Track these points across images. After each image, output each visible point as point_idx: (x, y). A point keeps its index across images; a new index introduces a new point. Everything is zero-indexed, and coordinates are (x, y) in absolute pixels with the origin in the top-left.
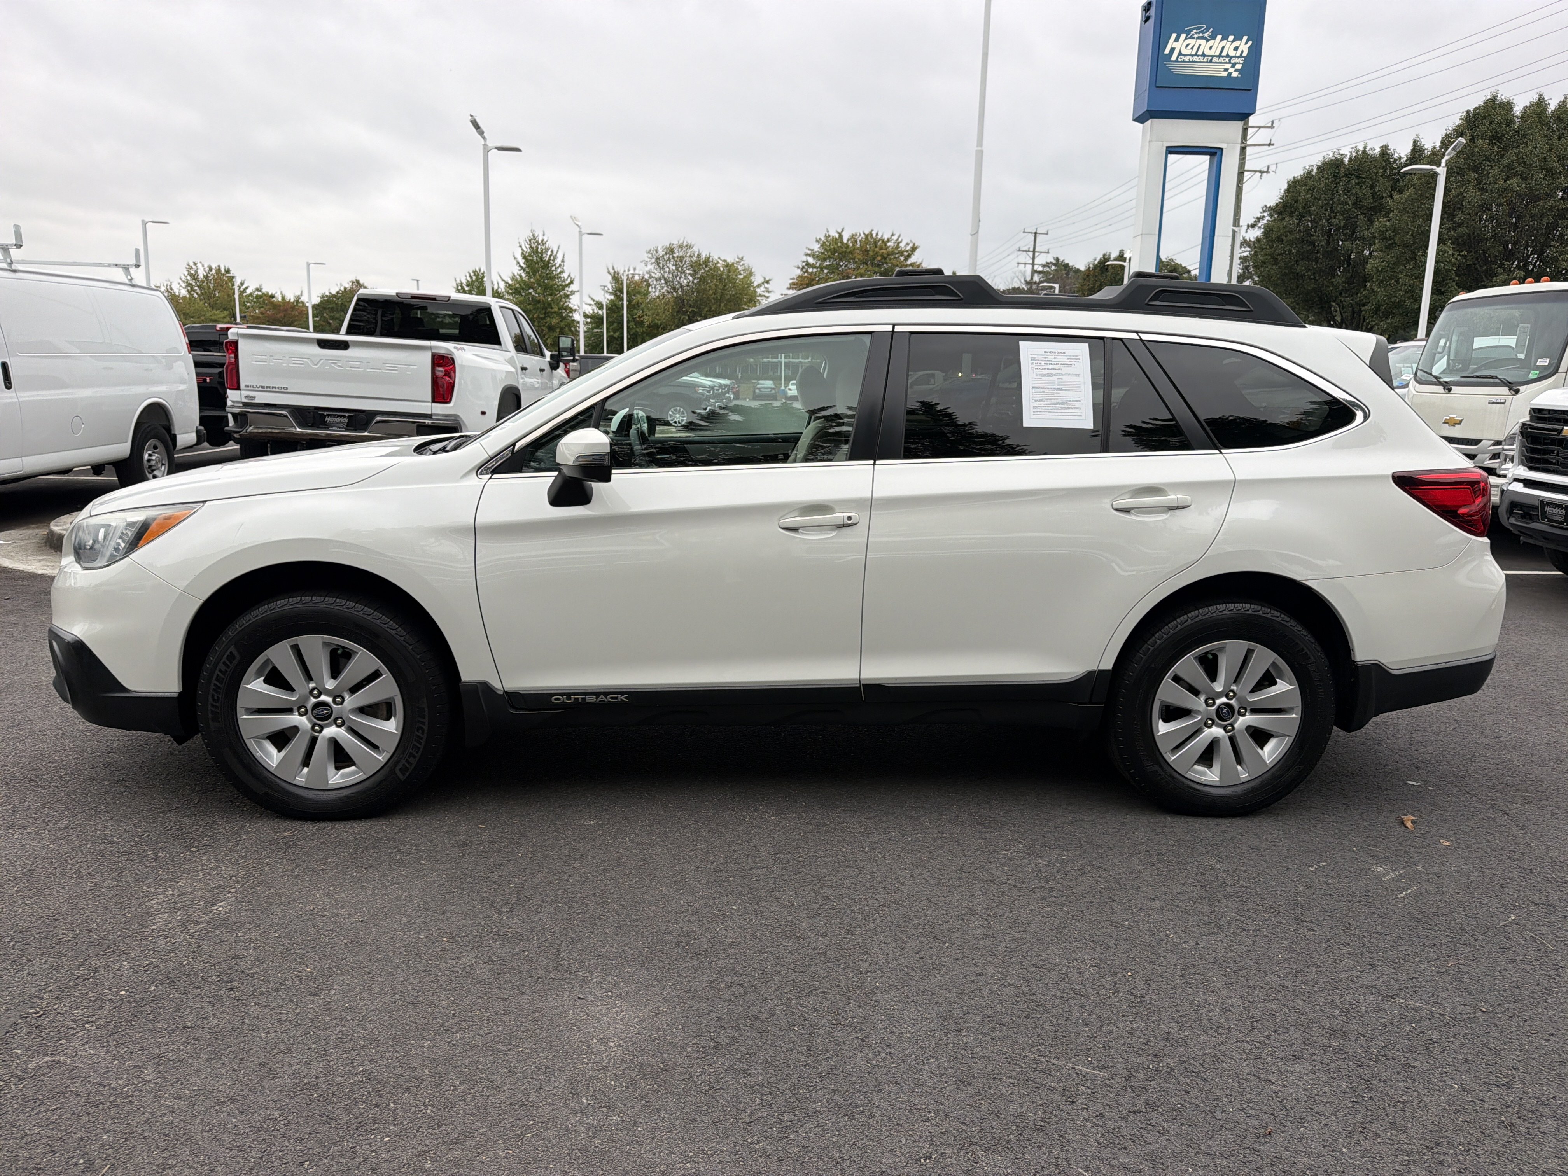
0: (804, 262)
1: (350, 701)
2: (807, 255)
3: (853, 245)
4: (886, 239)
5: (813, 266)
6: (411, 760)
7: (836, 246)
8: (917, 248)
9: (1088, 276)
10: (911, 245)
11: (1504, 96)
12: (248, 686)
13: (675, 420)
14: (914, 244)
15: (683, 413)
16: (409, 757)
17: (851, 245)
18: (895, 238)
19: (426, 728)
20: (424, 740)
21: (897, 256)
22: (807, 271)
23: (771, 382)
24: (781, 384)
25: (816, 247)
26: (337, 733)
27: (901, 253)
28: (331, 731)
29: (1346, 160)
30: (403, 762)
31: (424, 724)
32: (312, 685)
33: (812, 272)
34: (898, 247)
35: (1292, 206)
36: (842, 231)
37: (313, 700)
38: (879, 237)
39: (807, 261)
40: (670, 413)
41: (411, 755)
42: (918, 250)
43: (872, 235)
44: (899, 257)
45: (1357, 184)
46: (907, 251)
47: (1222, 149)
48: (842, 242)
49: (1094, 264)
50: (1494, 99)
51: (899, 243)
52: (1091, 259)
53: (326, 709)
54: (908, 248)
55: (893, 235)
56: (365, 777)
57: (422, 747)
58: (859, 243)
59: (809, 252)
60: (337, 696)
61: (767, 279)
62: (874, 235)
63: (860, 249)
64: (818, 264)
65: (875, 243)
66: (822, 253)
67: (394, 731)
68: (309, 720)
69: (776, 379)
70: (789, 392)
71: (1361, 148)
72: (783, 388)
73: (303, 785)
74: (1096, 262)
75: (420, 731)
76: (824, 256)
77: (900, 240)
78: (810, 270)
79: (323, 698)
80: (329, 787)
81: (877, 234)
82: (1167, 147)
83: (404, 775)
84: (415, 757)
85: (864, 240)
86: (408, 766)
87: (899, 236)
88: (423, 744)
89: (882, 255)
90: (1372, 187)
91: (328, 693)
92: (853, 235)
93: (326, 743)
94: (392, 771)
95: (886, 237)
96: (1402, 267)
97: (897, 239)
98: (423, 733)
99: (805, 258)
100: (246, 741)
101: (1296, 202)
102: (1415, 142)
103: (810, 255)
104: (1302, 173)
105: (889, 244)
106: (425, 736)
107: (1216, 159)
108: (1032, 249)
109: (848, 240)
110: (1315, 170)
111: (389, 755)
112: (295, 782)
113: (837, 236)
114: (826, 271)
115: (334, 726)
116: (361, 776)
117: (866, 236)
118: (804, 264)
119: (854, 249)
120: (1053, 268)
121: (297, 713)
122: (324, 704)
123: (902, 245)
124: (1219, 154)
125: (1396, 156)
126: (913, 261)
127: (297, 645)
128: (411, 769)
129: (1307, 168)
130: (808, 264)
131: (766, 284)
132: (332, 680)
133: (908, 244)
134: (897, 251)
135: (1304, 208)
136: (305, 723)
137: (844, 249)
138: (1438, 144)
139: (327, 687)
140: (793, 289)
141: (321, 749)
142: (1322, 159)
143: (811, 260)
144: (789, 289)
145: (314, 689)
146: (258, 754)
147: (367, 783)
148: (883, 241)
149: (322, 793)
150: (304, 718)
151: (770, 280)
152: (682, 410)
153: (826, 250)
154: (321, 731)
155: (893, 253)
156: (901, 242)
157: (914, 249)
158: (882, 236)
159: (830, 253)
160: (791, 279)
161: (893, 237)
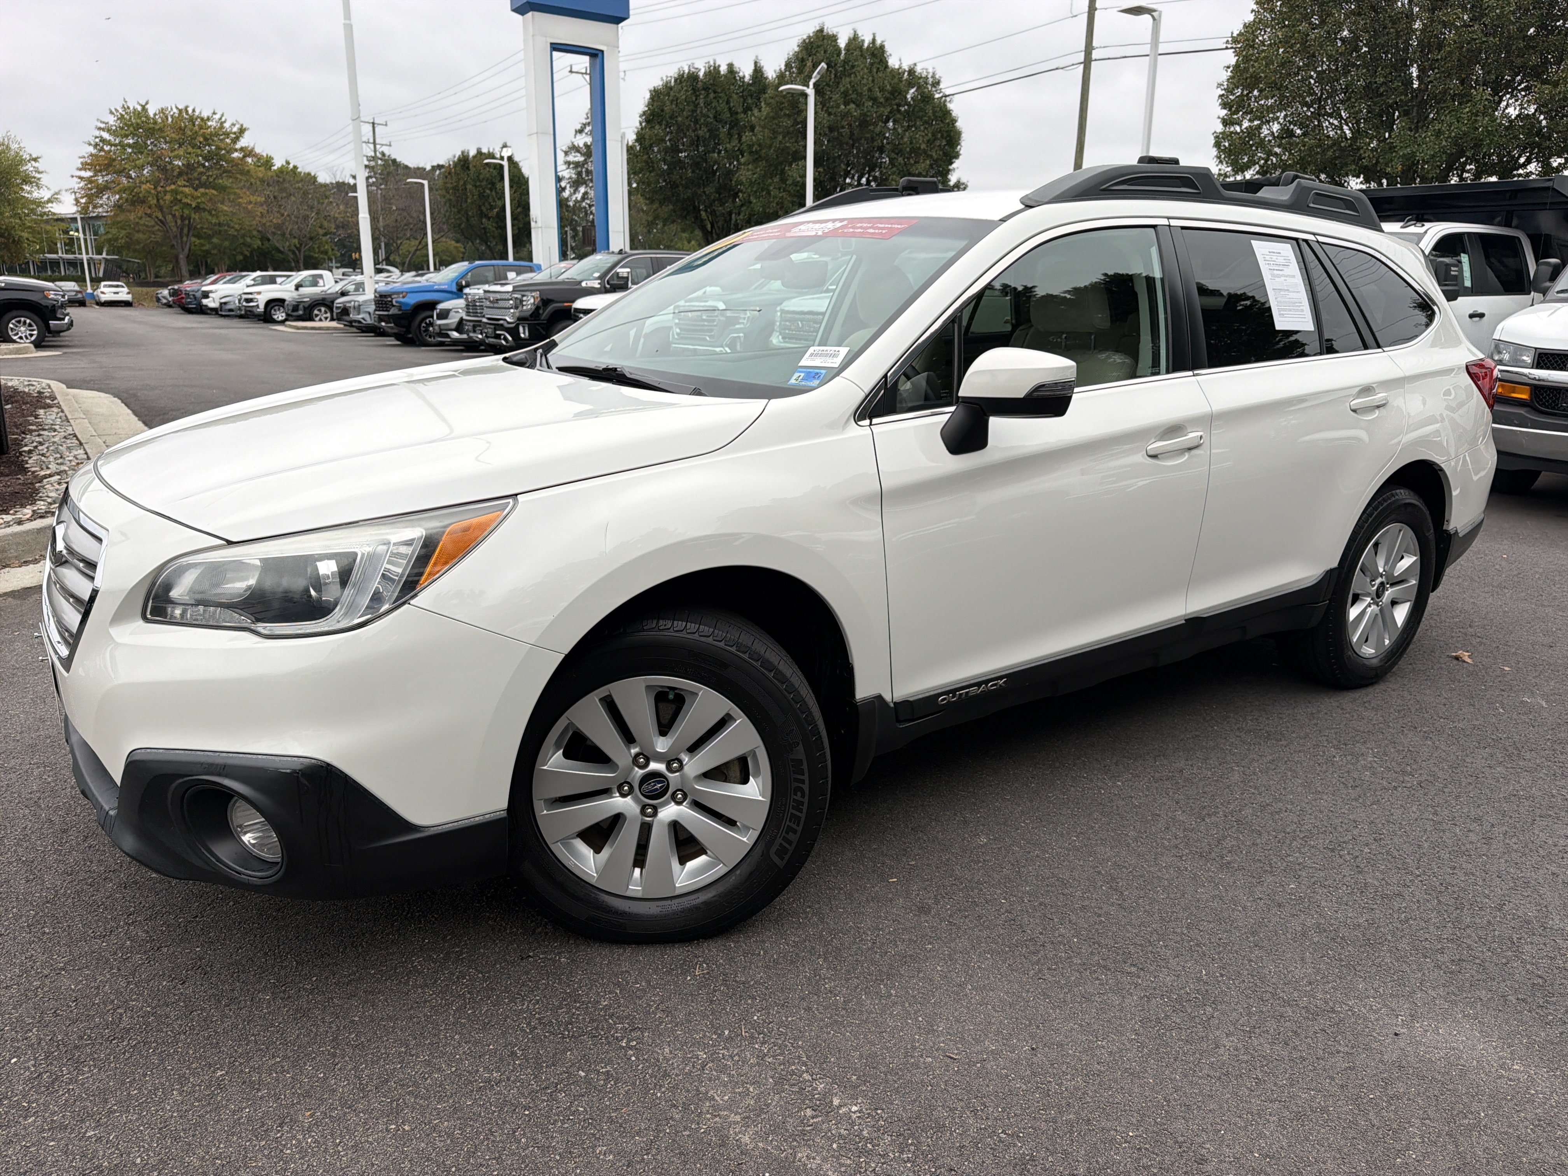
0: (96, 137)
1: (693, 766)
2: (100, 129)
3: (163, 121)
4: (206, 118)
5: (109, 143)
6: (791, 836)
7: (139, 121)
8: (245, 130)
9: (450, 173)
10: (238, 126)
11: (829, 28)
12: (545, 768)
13: (20, 334)
14: (242, 125)
15: (30, 325)
16: (787, 833)
17: (160, 120)
18: (217, 117)
19: (806, 787)
20: (806, 805)
21: (221, 137)
22: (102, 149)
23: (73, 284)
24: (86, 286)
25: (111, 120)
26: (679, 814)
27: (227, 134)
28: (669, 812)
29: (701, 74)
30: (779, 841)
31: (803, 782)
32: (634, 751)
33: (110, 151)
34: (222, 127)
35: (659, 116)
36: (147, 103)
37: (639, 772)
38: (197, 113)
39: (101, 137)
40: (11, 325)
41: (790, 829)
42: (246, 133)
43: (187, 112)
44: (224, 139)
45: (715, 98)
46: (235, 133)
47: (602, 52)
48: (148, 117)
49: (454, 161)
50: (821, 30)
51: (222, 123)
52: (450, 156)
53: (659, 782)
54: (235, 129)
55: (214, 113)
56: (725, 870)
57: (803, 816)
58: (170, 119)
59: (103, 126)
60: (672, 761)
61: (34, 156)
62: (190, 111)
63: (172, 126)
64: (117, 141)
65: (192, 120)
66: (122, 128)
67: (760, 798)
68: (636, 800)
69: (80, 280)
70: (102, 296)
71: (712, 63)
72: (89, 291)
73: (639, 895)
74: (456, 159)
75: (799, 794)
76: (124, 132)
77: (223, 119)
78: (107, 148)
79: (654, 766)
80: (677, 892)
81: (194, 111)
82: (552, 44)
83: (782, 859)
84: (795, 832)
85: (177, 115)
86: (787, 845)
87: (222, 115)
88: (805, 811)
89: (203, 135)
90: (728, 102)
91: (659, 758)
92: (162, 109)
93: (666, 830)
94: (765, 855)
95: (205, 115)
96: (770, 181)
97: (220, 119)
98: (803, 796)
99: (97, 133)
100: (553, 847)
101: (662, 111)
102: (756, 63)
103: (103, 129)
104: (661, 83)
105: (210, 123)
106: (806, 800)
107: (598, 60)
108: (371, 140)
109: (155, 115)
110: (673, 81)
111: (757, 833)
112: (628, 894)
113: (139, 108)
114: (130, 150)
115: (673, 803)
116: (720, 870)
117: (180, 111)
118: (97, 140)
119: (164, 126)
120: (380, 162)
121: (618, 794)
122: (656, 775)
123: (227, 125)
124: (600, 55)
125: (741, 74)
126: (243, 145)
127: (610, 696)
128: (791, 848)
129: (665, 78)
130: (103, 140)
131: (33, 162)
132: (662, 738)
133: (234, 125)
134: (220, 132)
135: (671, 118)
136: (631, 806)
137: (151, 126)
138: (783, 68)
139: (658, 750)
140: (85, 170)
141: (660, 839)
142: (677, 71)
143: (106, 135)
144: (80, 169)
145: (637, 755)
146: (571, 862)
147: (732, 879)
148: (202, 119)
149: (669, 902)
150: (628, 799)
151: (38, 158)
152: (28, 321)
153: (126, 124)
154: (655, 814)
155: (217, 134)
156: (225, 122)
157: (242, 131)
158: (200, 113)
159: (131, 129)
160: (80, 158)
161: (214, 116)
